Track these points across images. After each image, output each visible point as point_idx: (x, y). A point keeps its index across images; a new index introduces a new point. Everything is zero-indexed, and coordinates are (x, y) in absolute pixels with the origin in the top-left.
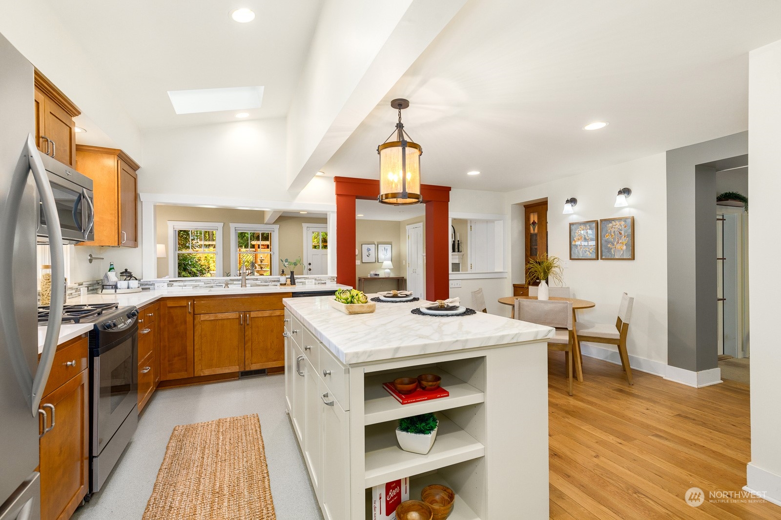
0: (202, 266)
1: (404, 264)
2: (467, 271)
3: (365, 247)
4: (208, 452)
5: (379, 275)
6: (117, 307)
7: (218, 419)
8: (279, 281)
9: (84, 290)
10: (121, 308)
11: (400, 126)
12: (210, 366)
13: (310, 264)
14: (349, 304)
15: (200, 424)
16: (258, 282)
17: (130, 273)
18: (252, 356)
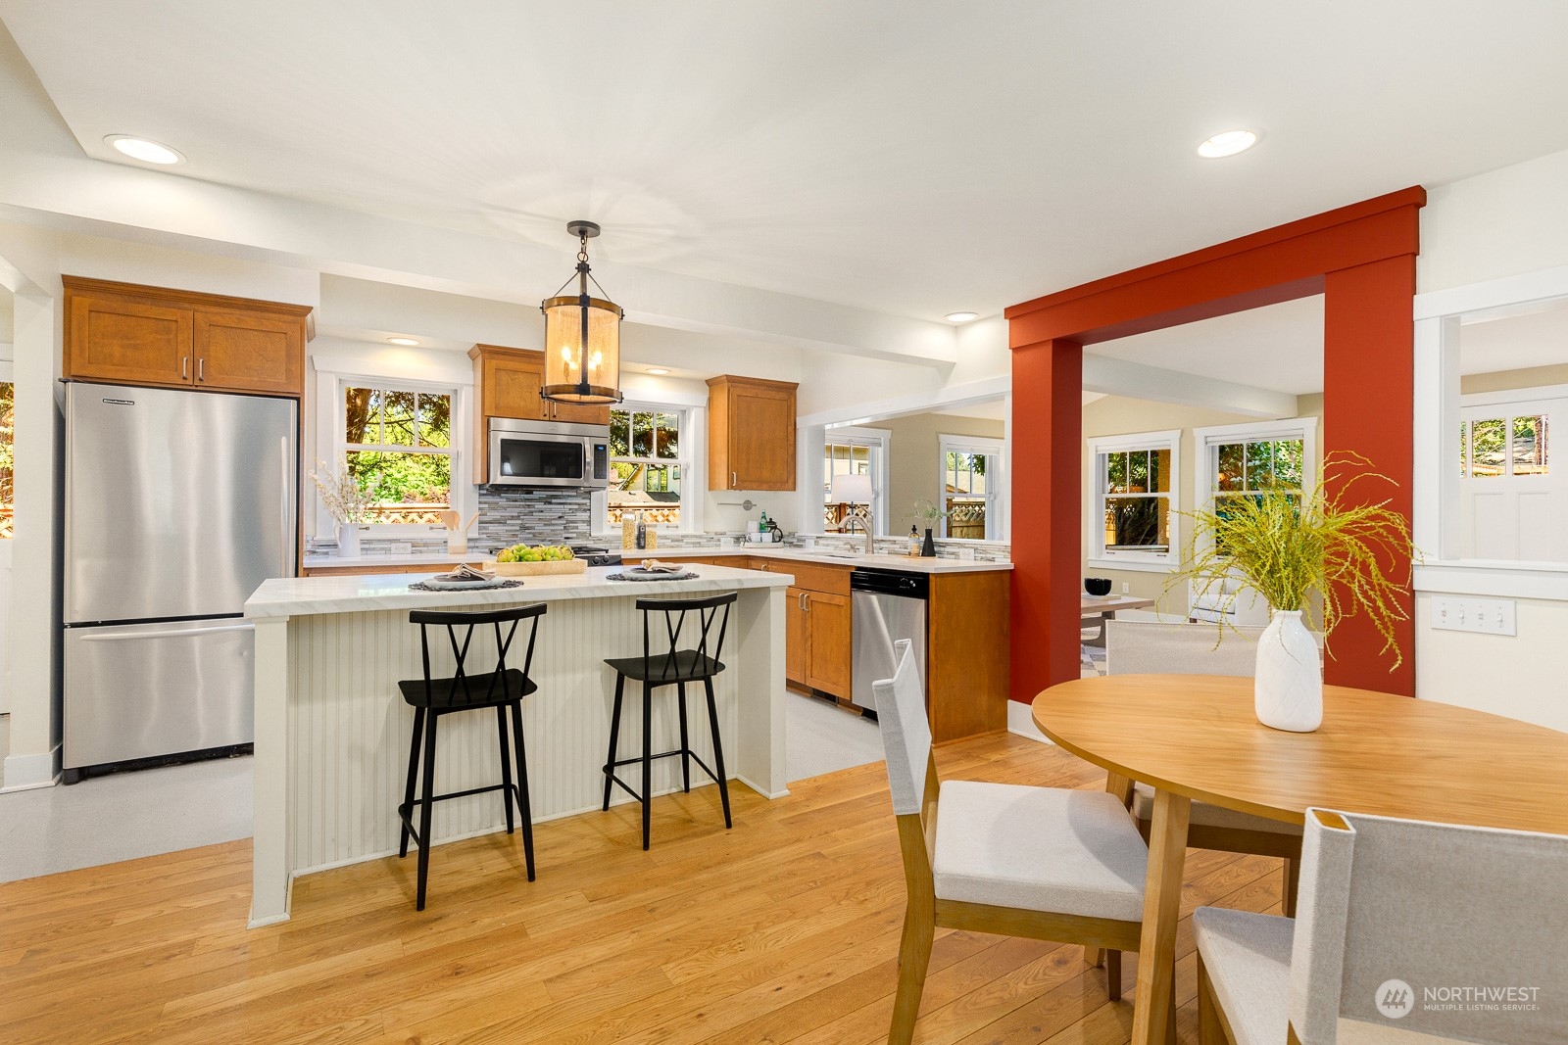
11: (584, 268)
17: (774, 523)
18: (812, 664)
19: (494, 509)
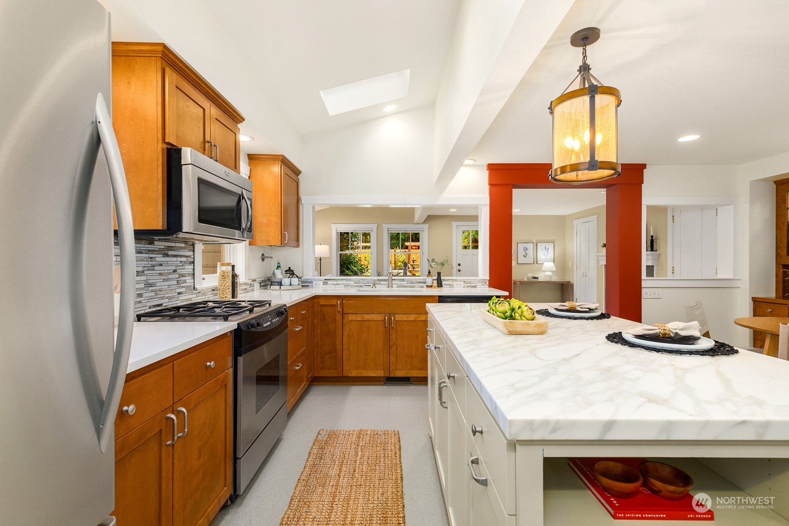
0: (361, 265)
1: (570, 266)
2: (667, 276)
3: (521, 247)
4: (345, 469)
5: (538, 278)
6: (270, 304)
7: (359, 429)
8: (425, 283)
9: (257, 285)
10: (274, 305)
11: (585, 69)
12: (357, 368)
13: (459, 265)
14: (507, 320)
15: (342, 432)
16: (405, 283)
17: (292, 271)
18: (396, 362)
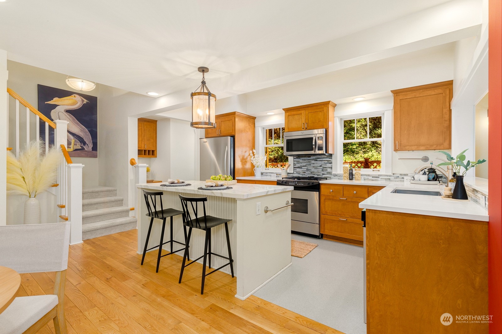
11: (203, 83)
19: (298, 163)
